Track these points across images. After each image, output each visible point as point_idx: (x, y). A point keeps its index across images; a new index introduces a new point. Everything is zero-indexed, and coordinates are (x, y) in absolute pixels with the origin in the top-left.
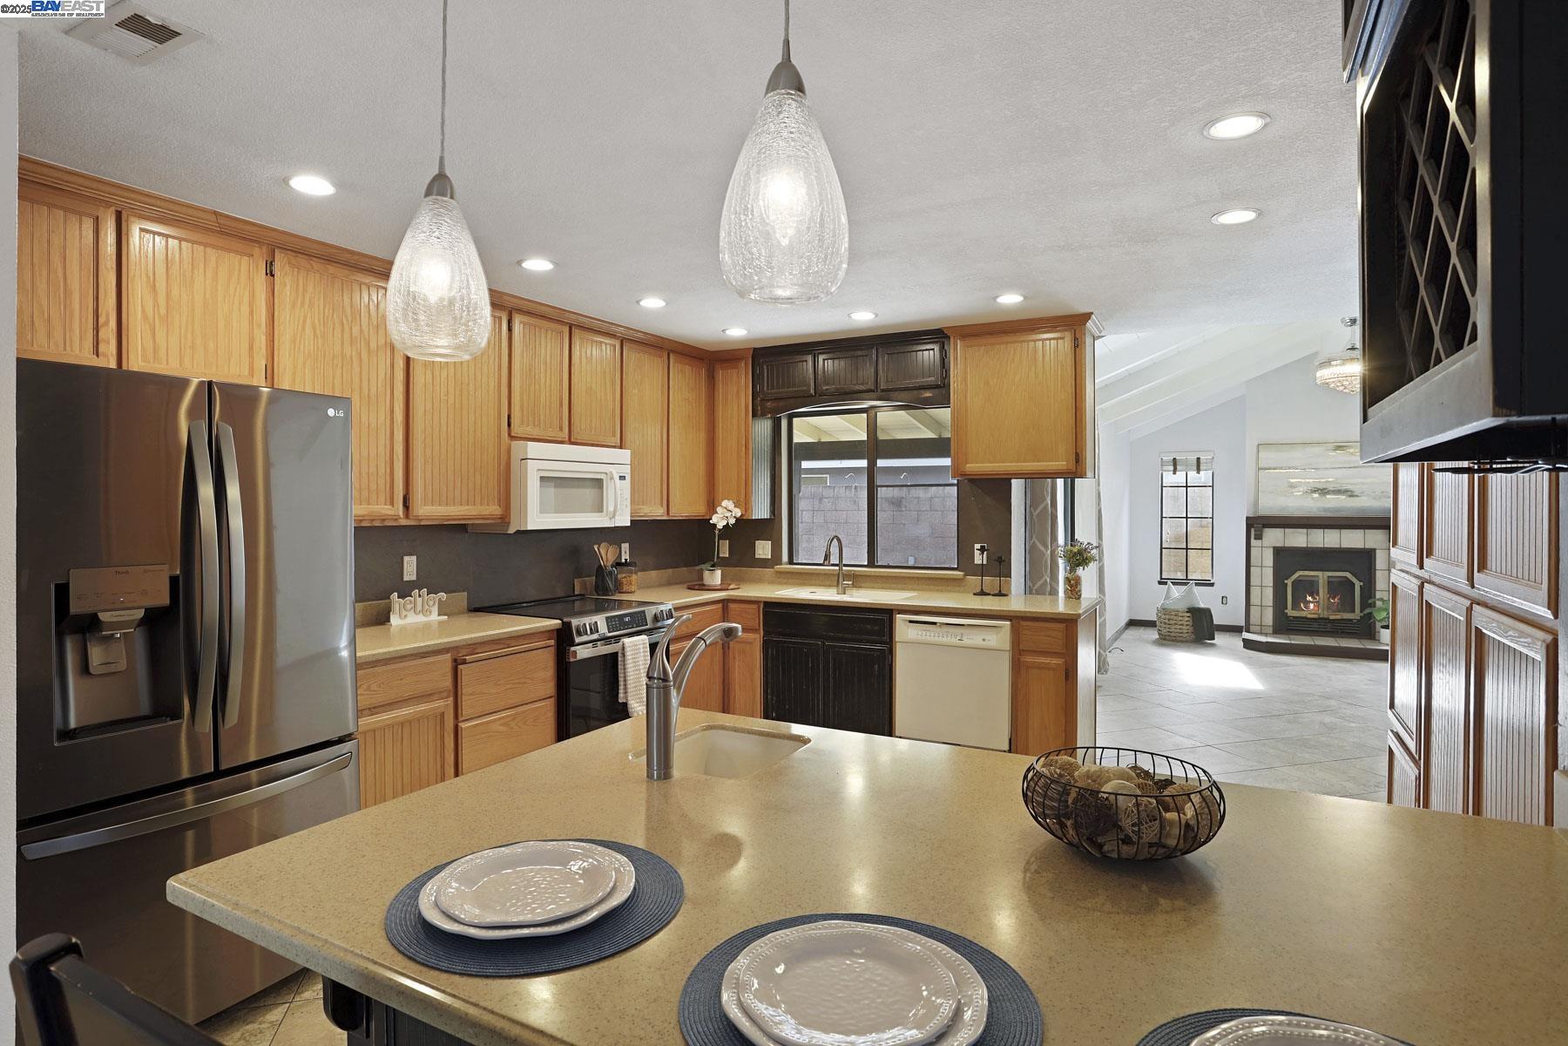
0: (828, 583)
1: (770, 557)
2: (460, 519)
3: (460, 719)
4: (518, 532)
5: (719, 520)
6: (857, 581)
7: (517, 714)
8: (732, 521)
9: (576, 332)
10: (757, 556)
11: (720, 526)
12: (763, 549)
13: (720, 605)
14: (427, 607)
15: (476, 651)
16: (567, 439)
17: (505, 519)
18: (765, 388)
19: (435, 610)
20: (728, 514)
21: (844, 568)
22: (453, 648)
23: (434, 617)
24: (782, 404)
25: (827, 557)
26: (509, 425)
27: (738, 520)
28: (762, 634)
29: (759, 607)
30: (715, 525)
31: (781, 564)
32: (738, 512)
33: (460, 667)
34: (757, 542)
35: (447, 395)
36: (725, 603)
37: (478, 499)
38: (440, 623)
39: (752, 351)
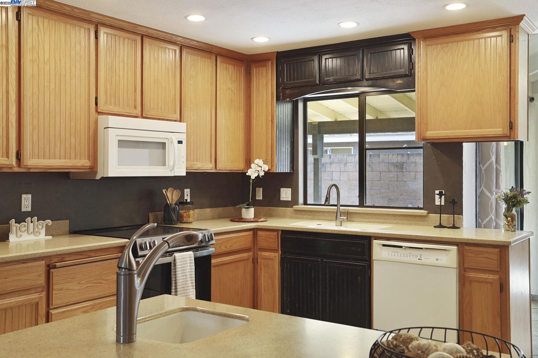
0: (330, 218)
1: (290, 200)
2: (59, 169)
3: (52, 307)
4: (103, 178)
5: (252, 173)
6: (350, 216)
7: (95, 304)
8: (262, 174)
9: (146, 41)
10: (281, 199)
11: (253, 177)
12: (286, 194)
13: (251, 232)
14: (37, 230)
15: (65, 259)
16: (140, 114)
17: (93, 169)
18: (285, 80)
19: (43, 231)
20: (259, 169)
21: (341, 208)
22: (47, 257)
23: (42, 236)
24: (296, 91)
25: (327, 199)
26: (96, 104)
27: (266, 173)
28: (280, 253)
29: (278, 234)
30: (250, 177)
31: (298, 205)
32: (266, 168)
33: (52, 270)
34: (282, 189)
35: (49, 82)
36: (255, 231)
37: (73, 155)
38: (46, 241)
39: (276, 54)
